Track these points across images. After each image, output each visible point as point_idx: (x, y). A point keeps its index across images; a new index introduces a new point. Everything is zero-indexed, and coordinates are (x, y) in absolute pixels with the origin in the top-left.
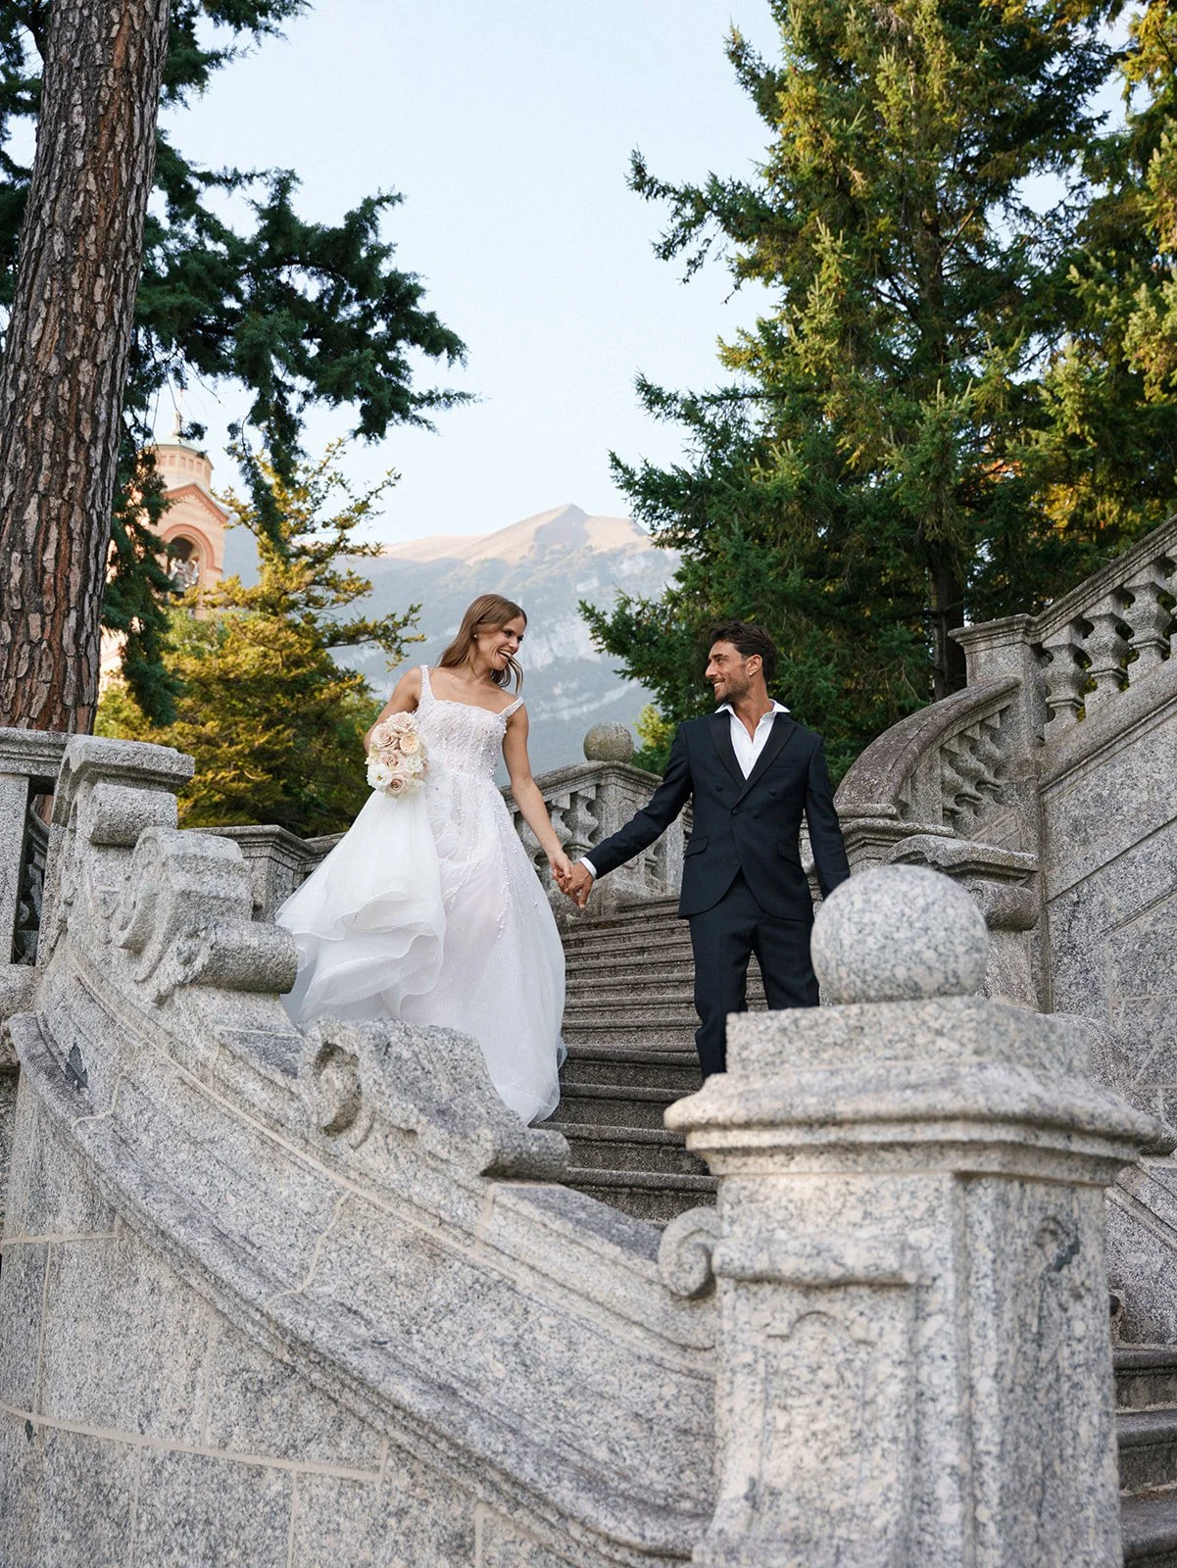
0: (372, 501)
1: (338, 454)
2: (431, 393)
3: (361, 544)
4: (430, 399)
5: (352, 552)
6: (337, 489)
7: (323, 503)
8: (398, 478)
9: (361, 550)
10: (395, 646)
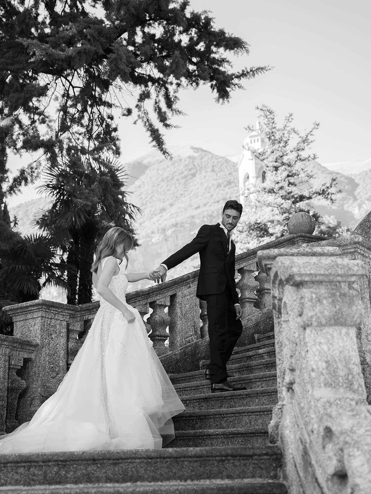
0: (309, 137)
1: (290, 120)
2: (243, 71)
3: (307, 156)
4: (244, 74)
5: (303, 160)
6: (293, 135)
7: (289, 142)
8: (318, 125)
9: (307, 159)
10: (329, 197)
